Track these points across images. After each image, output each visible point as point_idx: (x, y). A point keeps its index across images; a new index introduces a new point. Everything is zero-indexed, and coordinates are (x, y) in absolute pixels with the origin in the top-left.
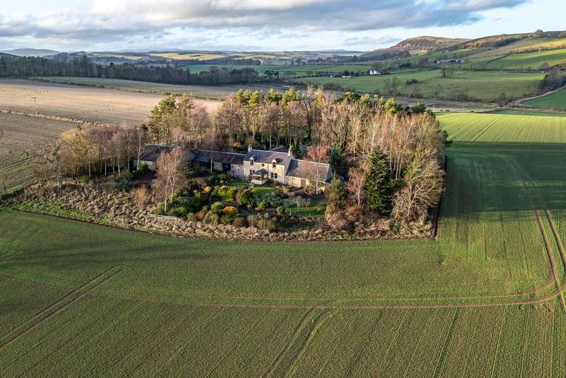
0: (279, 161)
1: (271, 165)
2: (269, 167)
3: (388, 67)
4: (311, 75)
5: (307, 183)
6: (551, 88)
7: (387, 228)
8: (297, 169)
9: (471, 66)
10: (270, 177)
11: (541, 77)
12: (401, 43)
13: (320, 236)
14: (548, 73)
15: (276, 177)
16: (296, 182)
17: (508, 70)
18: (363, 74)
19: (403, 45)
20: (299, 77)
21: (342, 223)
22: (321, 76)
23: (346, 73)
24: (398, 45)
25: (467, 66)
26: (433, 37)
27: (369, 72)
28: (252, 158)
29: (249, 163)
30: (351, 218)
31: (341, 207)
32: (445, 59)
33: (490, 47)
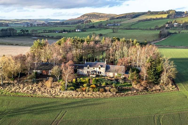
0: (102, 66)
1: (98, 68)
2: (97, 69)
3: (84, 27)
4: (46, 32)
5: (116, 74)
6: (164, 37)
7: (160, 88)
8: (110, 69)
9: (124, 27)
10: (97, 74)
11: (158, 32)
12: (82, 16)
13: (136, 93)
14: (161, 30)
15: (100, 73)
16: (111, 74)
17: (141, 29)
18: (73, 31)
19: (84, 17)
20: (39, 33)
21: (142, 88)
22: (51, 32)
23: (64, 31)
24: (81, 17)
25: (122, 27)
26: (98, 13)
27: (75, 30)
28: (88, 66)
29: (87, 68)
30: (145, 86)
31: (139, 82)
32: (110, 24)
33: (129, 18)
